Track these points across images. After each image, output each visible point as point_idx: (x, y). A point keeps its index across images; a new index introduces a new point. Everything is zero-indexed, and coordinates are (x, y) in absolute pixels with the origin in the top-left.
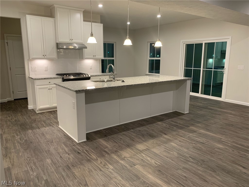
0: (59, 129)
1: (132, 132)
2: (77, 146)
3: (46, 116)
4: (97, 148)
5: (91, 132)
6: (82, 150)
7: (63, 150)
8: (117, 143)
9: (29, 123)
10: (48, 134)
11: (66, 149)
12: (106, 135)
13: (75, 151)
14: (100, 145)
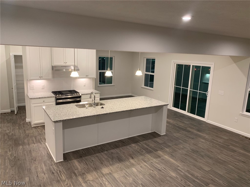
0: (45, 147)
1: (105, 154)
2: (54, 165)
3: (39, 131)
4: (69, 169)
5: (71, 152)
6: (56, 171)
7: (41, 169)
8: (87, 165)
9: (22, 138)
10: (34, 151)
11: (44, 168)
12: (81, 156)
13: (51, 171)
14: (72, 167)
